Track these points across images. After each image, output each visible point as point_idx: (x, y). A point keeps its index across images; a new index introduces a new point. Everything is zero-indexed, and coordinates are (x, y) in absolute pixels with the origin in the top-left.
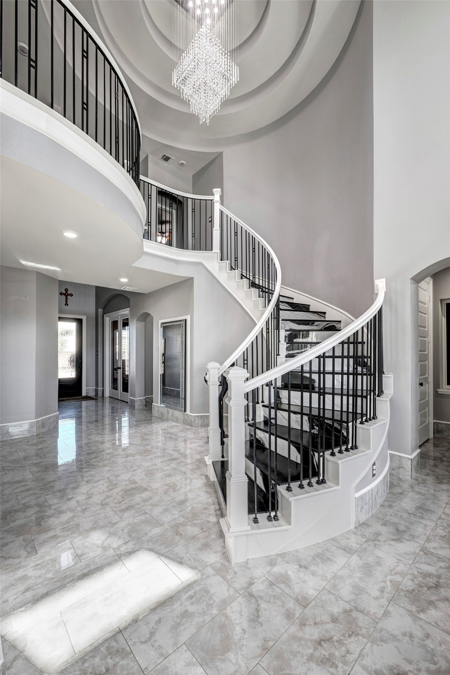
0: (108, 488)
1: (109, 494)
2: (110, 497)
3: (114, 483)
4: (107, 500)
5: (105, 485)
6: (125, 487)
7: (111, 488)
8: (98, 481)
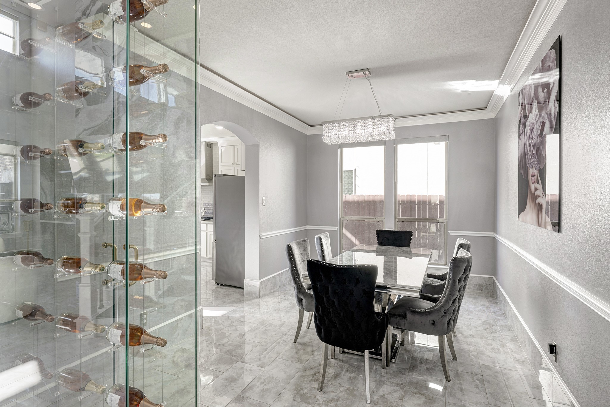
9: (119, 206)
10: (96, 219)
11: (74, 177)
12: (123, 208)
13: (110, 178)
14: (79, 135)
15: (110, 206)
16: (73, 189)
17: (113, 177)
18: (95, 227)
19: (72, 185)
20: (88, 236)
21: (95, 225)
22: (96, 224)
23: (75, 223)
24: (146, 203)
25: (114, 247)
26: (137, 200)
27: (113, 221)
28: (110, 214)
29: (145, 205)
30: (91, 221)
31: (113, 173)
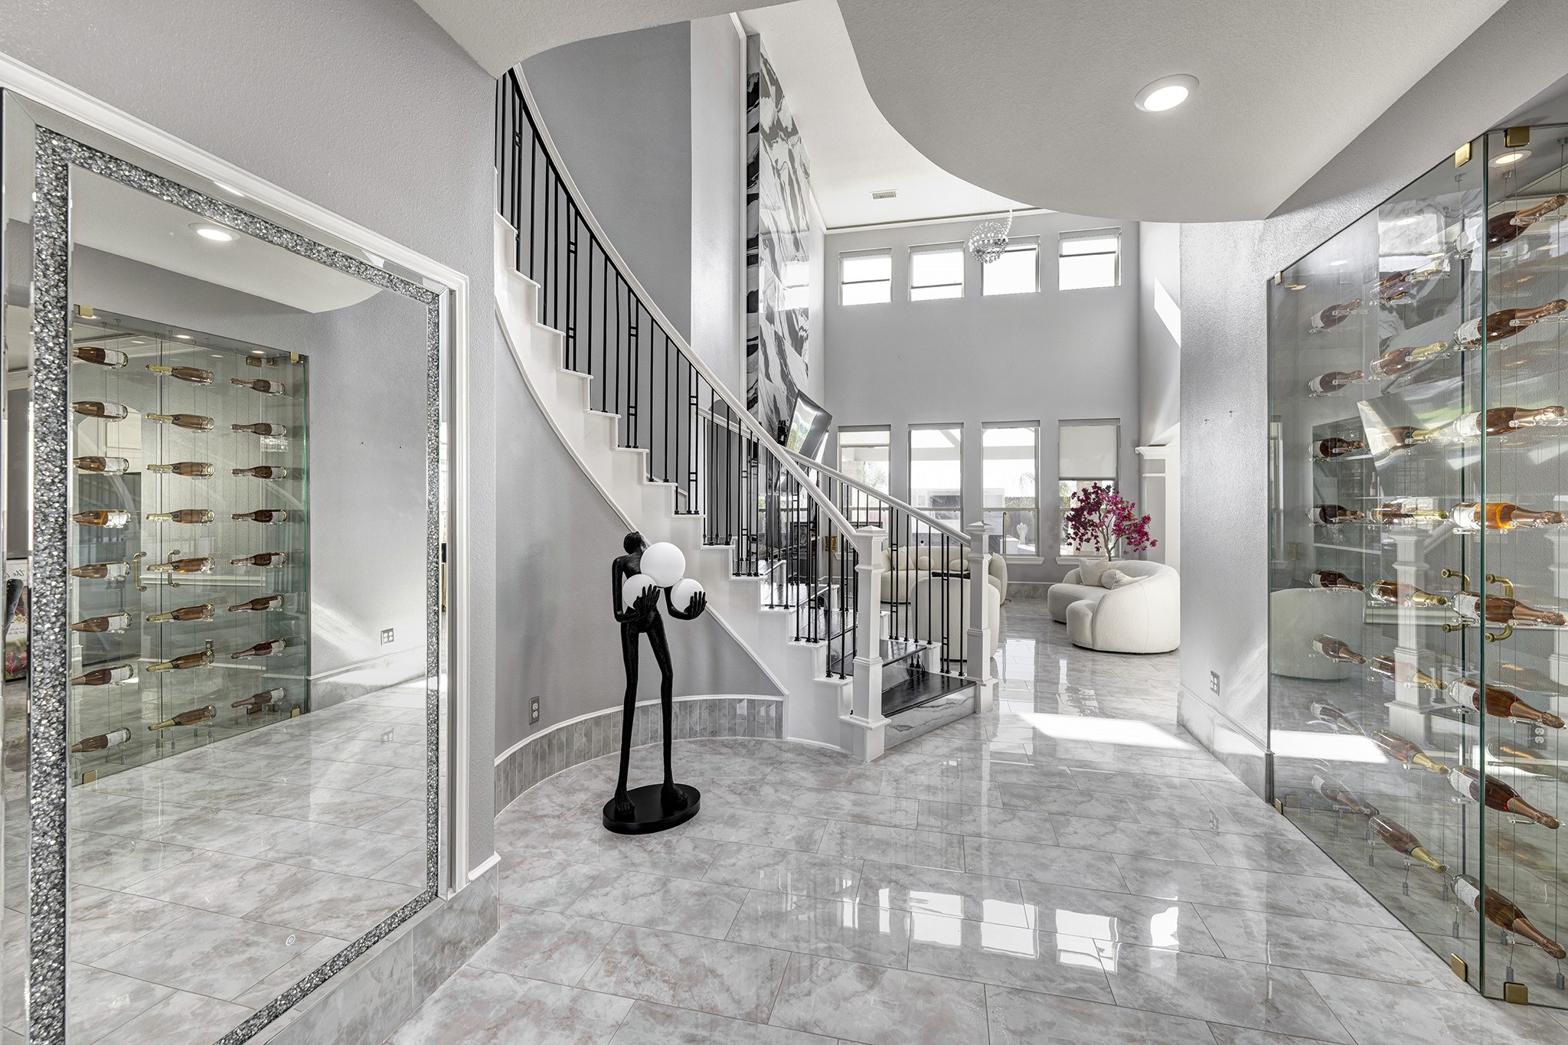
0: (1068, 820)
1: (1070, 808)
2: (1070, 802)
3: (1048, 825)
4: (1079, 799)
5: (1070, 829)
6: (1033, 807)
7: (1062, 818)
8: (1084, 848)
9: (1472, 514)
10: (1427, 541)
11: (1377, 464)
12: (1479, 517)
13: (1456, 464)
14: (1388, 387)
15: (1456, 514)
16: (1375, 487)
17: (1463, 461)
18: (1426, 556)
19: (1373, 480)
20: (1413, 569)
21: (1426, 551)
22: (1429, 549)
23: (1380, 553)
24: (1519, 509)
25: (1463, 578)
26: (1506, 507)
27: (1463, 535)
28: (1457, 526)
29: (1518, 512)
30: (1418, 545)
31: (1463, 450)
